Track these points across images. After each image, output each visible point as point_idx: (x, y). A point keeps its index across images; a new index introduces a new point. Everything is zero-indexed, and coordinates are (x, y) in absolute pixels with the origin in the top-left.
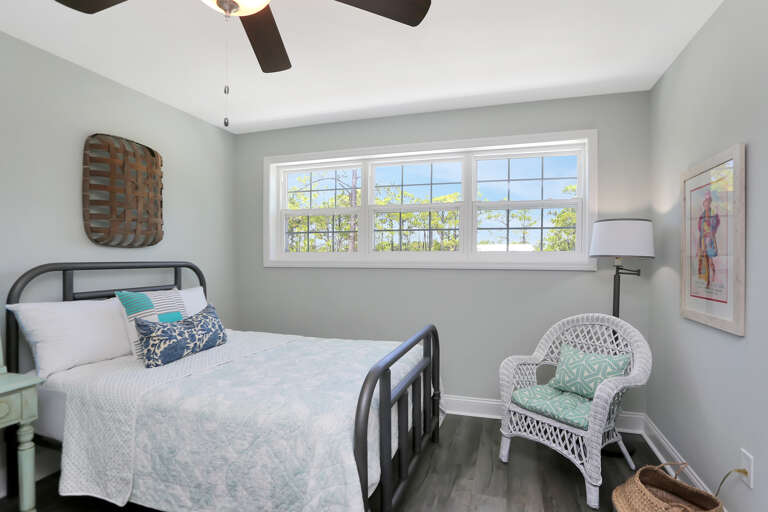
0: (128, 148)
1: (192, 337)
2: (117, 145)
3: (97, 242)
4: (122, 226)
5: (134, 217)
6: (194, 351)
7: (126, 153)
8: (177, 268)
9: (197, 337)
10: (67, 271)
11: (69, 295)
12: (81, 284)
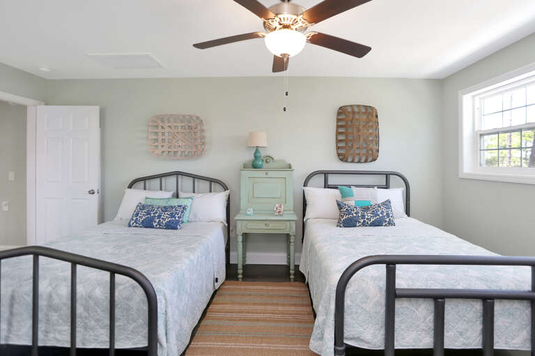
0: (356, 110)
1: (363, 216)
2: (350, 110)
3: (342, 160)
4: (352, 152)
5: (358, 146)
6: (364, 224)
7: (354, 113)
8: (387, 175)
9: (366, 217)
10: (326, 174)
11: (326, 186)
12: (332, 180)
